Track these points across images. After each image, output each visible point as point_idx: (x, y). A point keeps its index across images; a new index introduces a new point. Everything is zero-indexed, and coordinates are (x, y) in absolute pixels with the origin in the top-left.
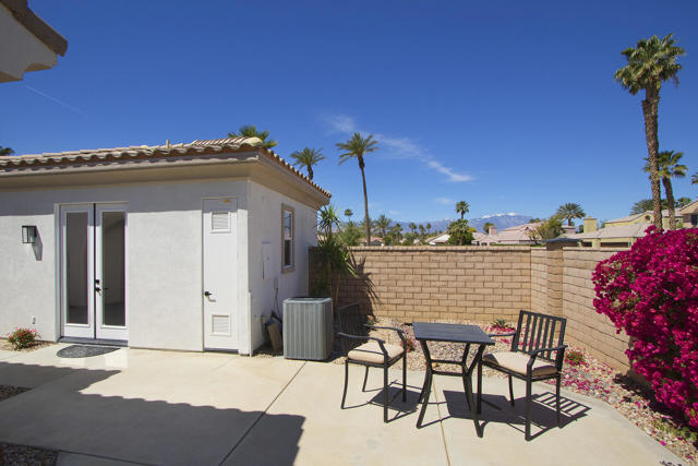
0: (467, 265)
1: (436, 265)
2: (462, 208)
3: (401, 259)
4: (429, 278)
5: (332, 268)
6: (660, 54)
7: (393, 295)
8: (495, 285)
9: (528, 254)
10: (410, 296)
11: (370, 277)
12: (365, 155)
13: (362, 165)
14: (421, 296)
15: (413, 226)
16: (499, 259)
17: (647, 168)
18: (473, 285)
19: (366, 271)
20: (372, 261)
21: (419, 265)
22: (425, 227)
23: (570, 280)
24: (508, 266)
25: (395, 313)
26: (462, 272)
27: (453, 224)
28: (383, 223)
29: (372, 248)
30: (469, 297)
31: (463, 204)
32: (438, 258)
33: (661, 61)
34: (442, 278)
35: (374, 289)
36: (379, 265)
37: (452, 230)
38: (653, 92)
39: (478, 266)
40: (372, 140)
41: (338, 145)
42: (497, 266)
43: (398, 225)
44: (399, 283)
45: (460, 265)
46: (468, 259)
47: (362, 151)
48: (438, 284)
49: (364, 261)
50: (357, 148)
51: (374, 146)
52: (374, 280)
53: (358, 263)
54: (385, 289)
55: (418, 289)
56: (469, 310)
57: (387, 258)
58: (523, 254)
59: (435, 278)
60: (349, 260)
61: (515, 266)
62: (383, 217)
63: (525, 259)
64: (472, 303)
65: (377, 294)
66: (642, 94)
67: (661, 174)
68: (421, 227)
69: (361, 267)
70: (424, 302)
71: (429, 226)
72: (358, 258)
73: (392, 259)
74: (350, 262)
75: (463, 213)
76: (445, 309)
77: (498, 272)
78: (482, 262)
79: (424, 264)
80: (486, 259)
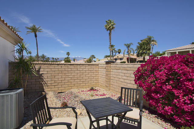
0: (81, 70)
1: (70, 70)
2: (68, 54)
3: (57, 67)
4: (67, 74)
5: (23, 72)
6: (112, 24)
7: (53, 82)
8: (89, 76)
9: (98, 66)
10: (61, 81)
11: (43, 75)
12: (37, 33)
13: (36, 36)
14: (65, 81)
15: (53, 58)
16: (90, 67)
17: (109, 48)
18: (82, 76)
19: (41, 73)
20: (44, 69)
21: (64, 70)
22: (57, 59)
23: (114, 73)
24: (93, 69)
25: (54, 89)
26: (79, 72)
27: (66, 58)
28: (43, 57)
29: (44, 63)
30: (81, 80)
31: (68, 53)
32: (71, 67)
33: (112, 25)
34: (72, 74)
35: (45, 80)
36: (47, 70)
37: (65, 60)
38: (110, 31)
39: (84, 70)
40: (39, 29)
41: (26, 27)
42: (90, 69)
43: (48, 58)
44: (56, 77)
45: (78, 69)
46: (81, 67)
47: (36, 31)
48: (71, 76)
49: (40, 69)
50: (34, 30)
51: (41, 30)
52: (45, 76)
53: (37, 70)
54: (50, 80)
55: (64, 79)
56: (81, 85)
57: (51, 67)
58: (97, 66)
59: (70, 74)
60: (33, 68)
61: (95, 69)
62: (43, 55)
63: (97, 67)
64: (82, 82)
65: (46, 82)
66: (109, 31)
67: (112, 49)
68: (56, 59)
69: (39, 71)
70: (66, 84)
71: (58, 59)
72: (37, 67)
73: (53, 67)
74: (33, 69)
75: (68, 55)
76: (73, 85)
77: (90, 71)
78: (85, 68)
79: (66, 70)
80: (87, 67)
